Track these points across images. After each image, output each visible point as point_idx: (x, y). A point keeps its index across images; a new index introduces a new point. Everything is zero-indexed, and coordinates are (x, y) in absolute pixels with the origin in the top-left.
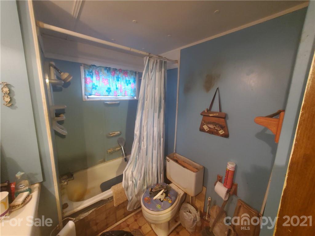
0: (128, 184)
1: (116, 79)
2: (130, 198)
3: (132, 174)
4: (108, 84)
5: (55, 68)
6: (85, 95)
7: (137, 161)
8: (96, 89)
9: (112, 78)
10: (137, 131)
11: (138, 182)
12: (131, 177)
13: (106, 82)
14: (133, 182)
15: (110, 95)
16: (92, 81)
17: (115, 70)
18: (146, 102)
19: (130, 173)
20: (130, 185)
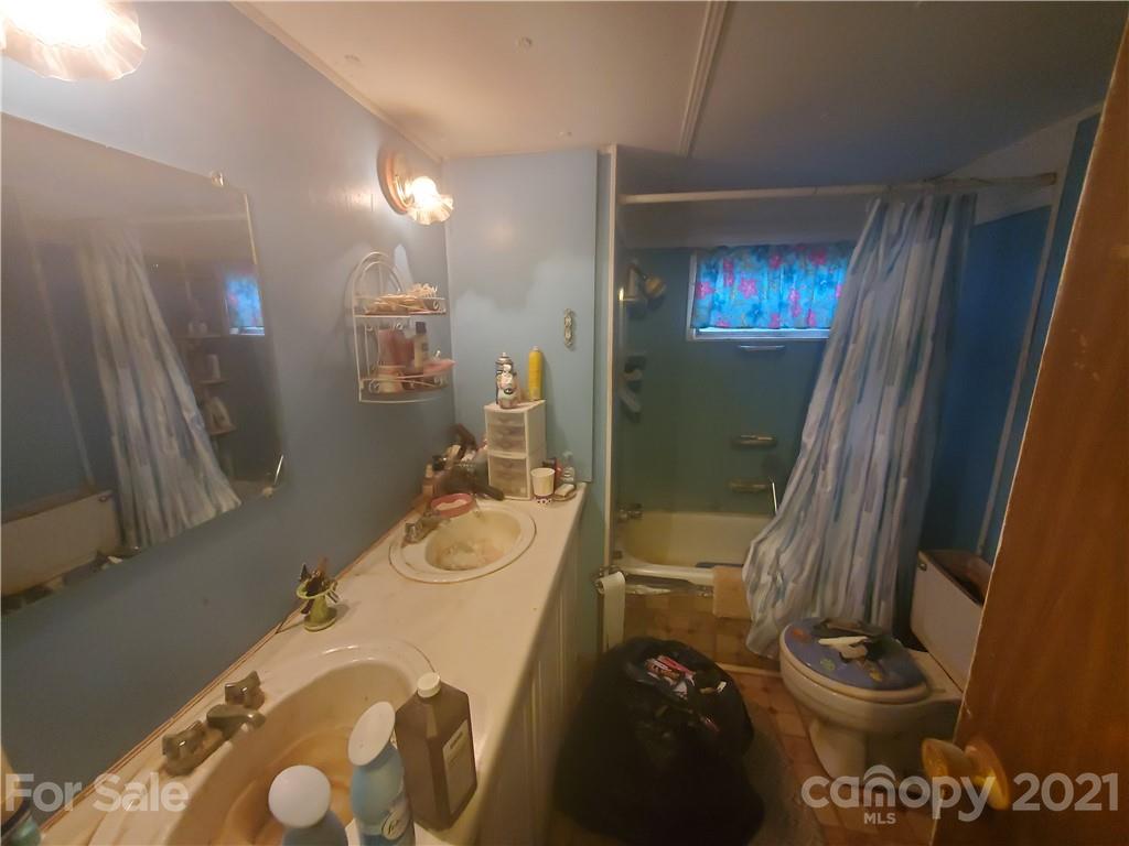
0: (759, 578)
1: (782, 276)
2: (758, 616)
3: (777, 558)
4: (755, 293)
5: (638, 271)
6: (692, 327)
7: (799, 528)
8: (720, 309)
9: (771, 275)
10: (809, 436)
11: (791, 586)
12: (771, 567)
13: (750, 287)
14: (774, 579)
15: (758, 324)
16: (713, 291)
17: (783, 250)
18: (851, 347)
19: (772, 554)
20: (764, 585)
